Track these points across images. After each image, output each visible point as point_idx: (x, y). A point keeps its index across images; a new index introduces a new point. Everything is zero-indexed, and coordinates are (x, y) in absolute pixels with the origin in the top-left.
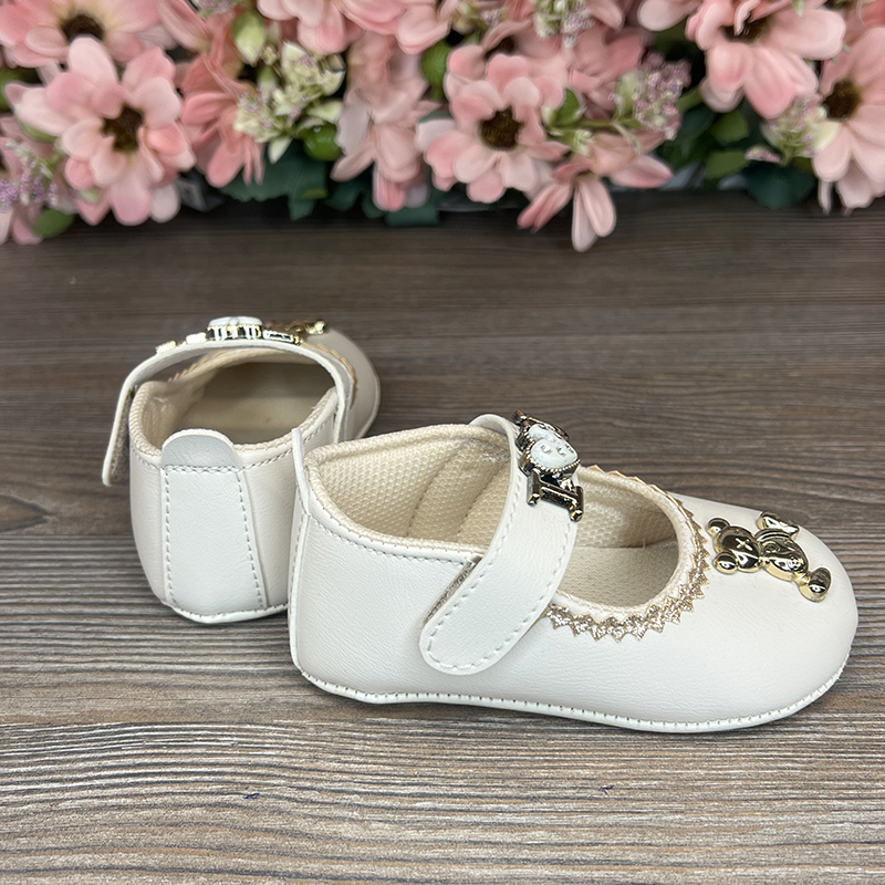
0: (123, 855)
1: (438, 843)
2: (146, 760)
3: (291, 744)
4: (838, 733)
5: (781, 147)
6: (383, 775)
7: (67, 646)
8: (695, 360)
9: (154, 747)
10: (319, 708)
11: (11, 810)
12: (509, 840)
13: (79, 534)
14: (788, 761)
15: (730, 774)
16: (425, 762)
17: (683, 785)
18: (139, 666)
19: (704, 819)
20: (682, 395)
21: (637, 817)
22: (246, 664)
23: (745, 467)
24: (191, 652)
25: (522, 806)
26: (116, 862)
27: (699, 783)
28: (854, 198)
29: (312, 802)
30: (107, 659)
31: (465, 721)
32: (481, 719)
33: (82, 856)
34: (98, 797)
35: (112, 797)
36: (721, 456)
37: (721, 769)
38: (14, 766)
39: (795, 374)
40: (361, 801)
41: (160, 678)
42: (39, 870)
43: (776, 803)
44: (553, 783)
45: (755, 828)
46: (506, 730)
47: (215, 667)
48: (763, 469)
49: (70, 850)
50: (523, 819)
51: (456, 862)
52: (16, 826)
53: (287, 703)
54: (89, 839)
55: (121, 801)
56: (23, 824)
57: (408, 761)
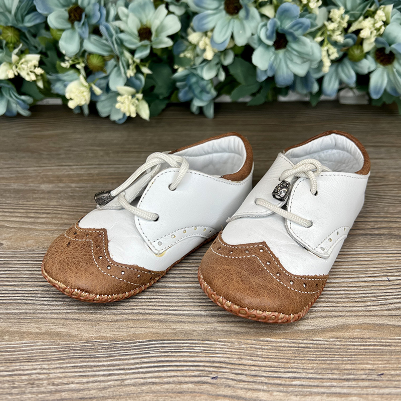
2: (163, 359)
3: (228, 351)
9: (165, 352)
10: (238, 333)
11: (102, 385)
16: (292, 361)
18: (152, 311)
25: (343, 384)
29: (244, 381)
30: (137, 308)
31: (307, 340)
32: (314, 339)
34: (142, 378)
35: (149, 378)
38: (101, 361)
40: (266, 380)
41: (163, 317)
46: (327, 345)
47: (186, 312)
50: (345, 391)
52: (106, 393)
53: (223, 330)
55: (154, 380)
56: (109, 392)
57: (285, 360)
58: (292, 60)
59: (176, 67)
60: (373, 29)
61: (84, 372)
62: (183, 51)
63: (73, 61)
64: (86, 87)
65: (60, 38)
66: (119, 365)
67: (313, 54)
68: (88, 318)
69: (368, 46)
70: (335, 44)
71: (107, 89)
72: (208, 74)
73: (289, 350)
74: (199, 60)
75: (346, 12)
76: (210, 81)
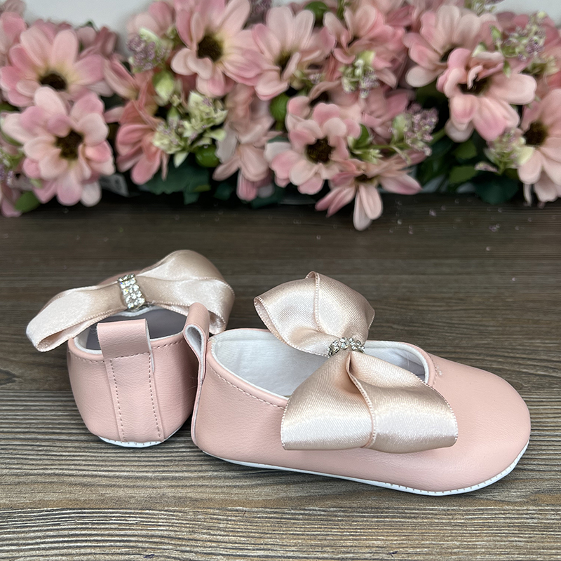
4: (548, 519)
5: (498, 163)
6: (240, 543)
7: (25, 459)
8: (445, 290)
14: (515, 537)
15: (476, 545)
17: (445, 552)
20: (437, 311)
22: (147, 472)
23: (480, 354)
24: (110, 464)
27: (455, 550)
28: (545, 196)
36: (464, 348)
37: (470, 541)
44: (356, 550)
48: (492, 356)
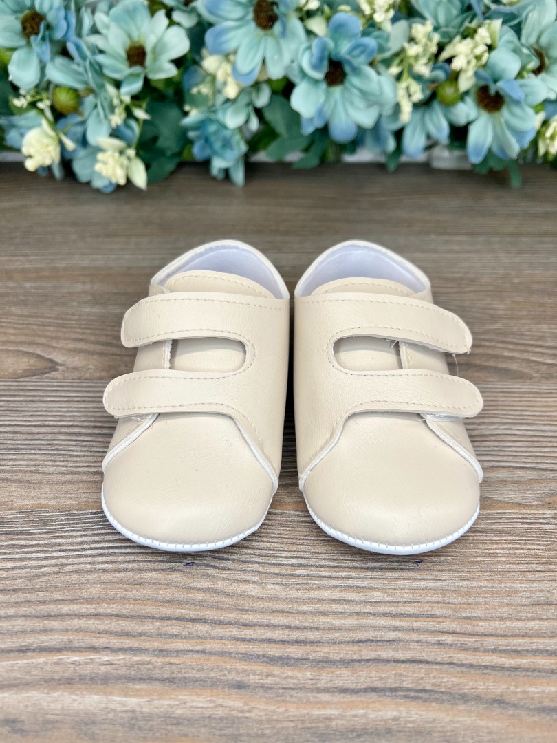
0: (106, 606)
1: (312, 601)
11: (33, 572)
12: (357, 599)
13: (79, 379)
16: (300, 541)
19: (482, 585)
21: (439, 583)
25: (364, 574)
26: (101, 611)
29: (228, 569)
30: (96, 465)
33: (79, 606)
34: (90, 563)
35: (99, 563)
38: (36, 540)
39: (516, 280)
40: (260, 569)
42: (51, 616)
43: (528, 574)
45: (516, 592)
49: (72, 601)
50: (366, 584)
51: (324, 614)
52: (36, 583)
54: (83, 593)
55: (105, 566)
56: (41, 582)
57: (290, 541)
58: (352, 103)
59: (187, 108)
60: (471, 57)
61: (10, 553)
62: (197, 85)
63: (33, 96)
64: (51, 137)
65: (9, 61)
66: (60, 545)
67: (382, 93)
68: (25, 479)
69: (465, 83)
70: (418, 78)
71: (83, 142)
72: (233, 120)
73: (298, 526)
74: (220, 99)
75: (436, 29)
76: (237, 131)
